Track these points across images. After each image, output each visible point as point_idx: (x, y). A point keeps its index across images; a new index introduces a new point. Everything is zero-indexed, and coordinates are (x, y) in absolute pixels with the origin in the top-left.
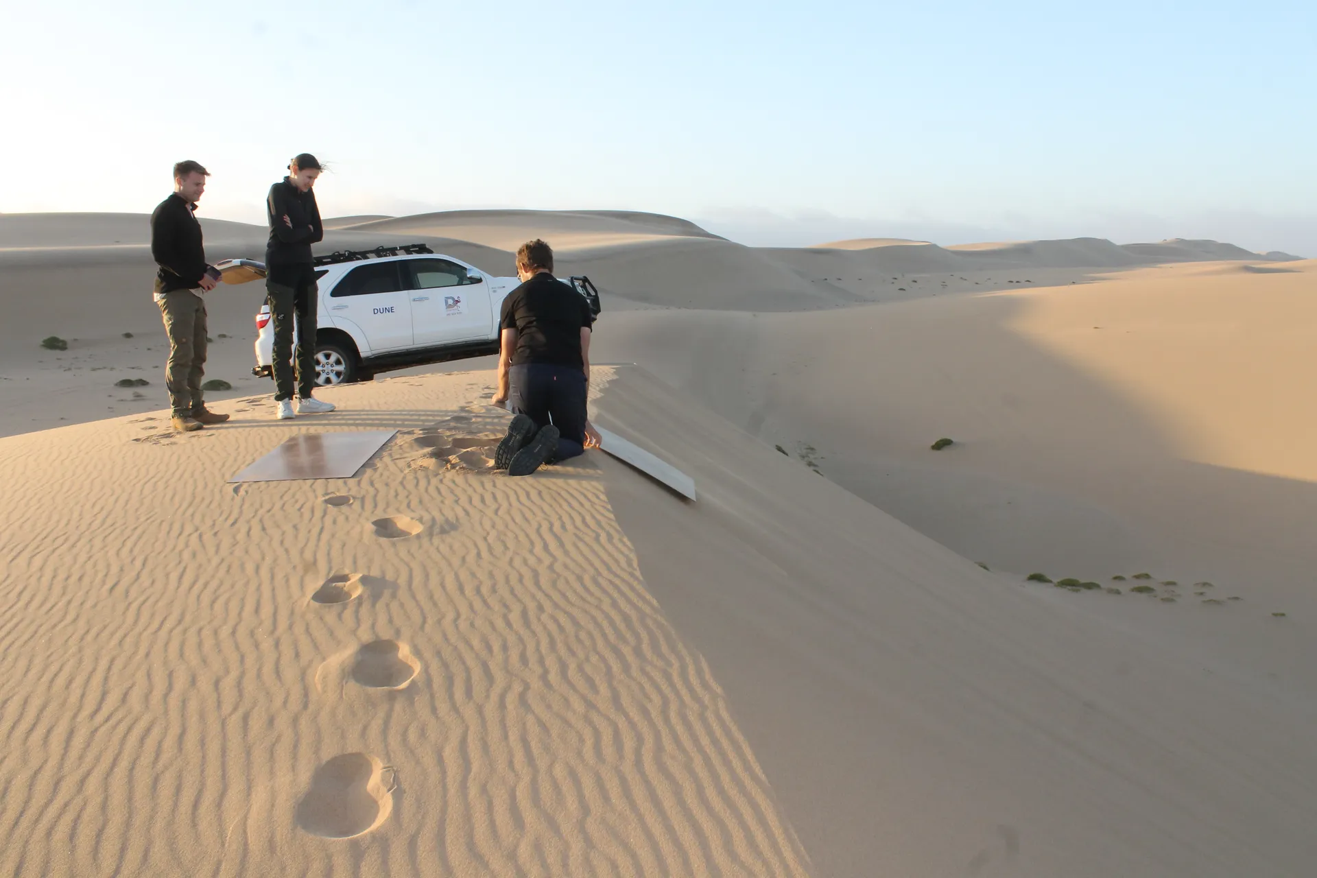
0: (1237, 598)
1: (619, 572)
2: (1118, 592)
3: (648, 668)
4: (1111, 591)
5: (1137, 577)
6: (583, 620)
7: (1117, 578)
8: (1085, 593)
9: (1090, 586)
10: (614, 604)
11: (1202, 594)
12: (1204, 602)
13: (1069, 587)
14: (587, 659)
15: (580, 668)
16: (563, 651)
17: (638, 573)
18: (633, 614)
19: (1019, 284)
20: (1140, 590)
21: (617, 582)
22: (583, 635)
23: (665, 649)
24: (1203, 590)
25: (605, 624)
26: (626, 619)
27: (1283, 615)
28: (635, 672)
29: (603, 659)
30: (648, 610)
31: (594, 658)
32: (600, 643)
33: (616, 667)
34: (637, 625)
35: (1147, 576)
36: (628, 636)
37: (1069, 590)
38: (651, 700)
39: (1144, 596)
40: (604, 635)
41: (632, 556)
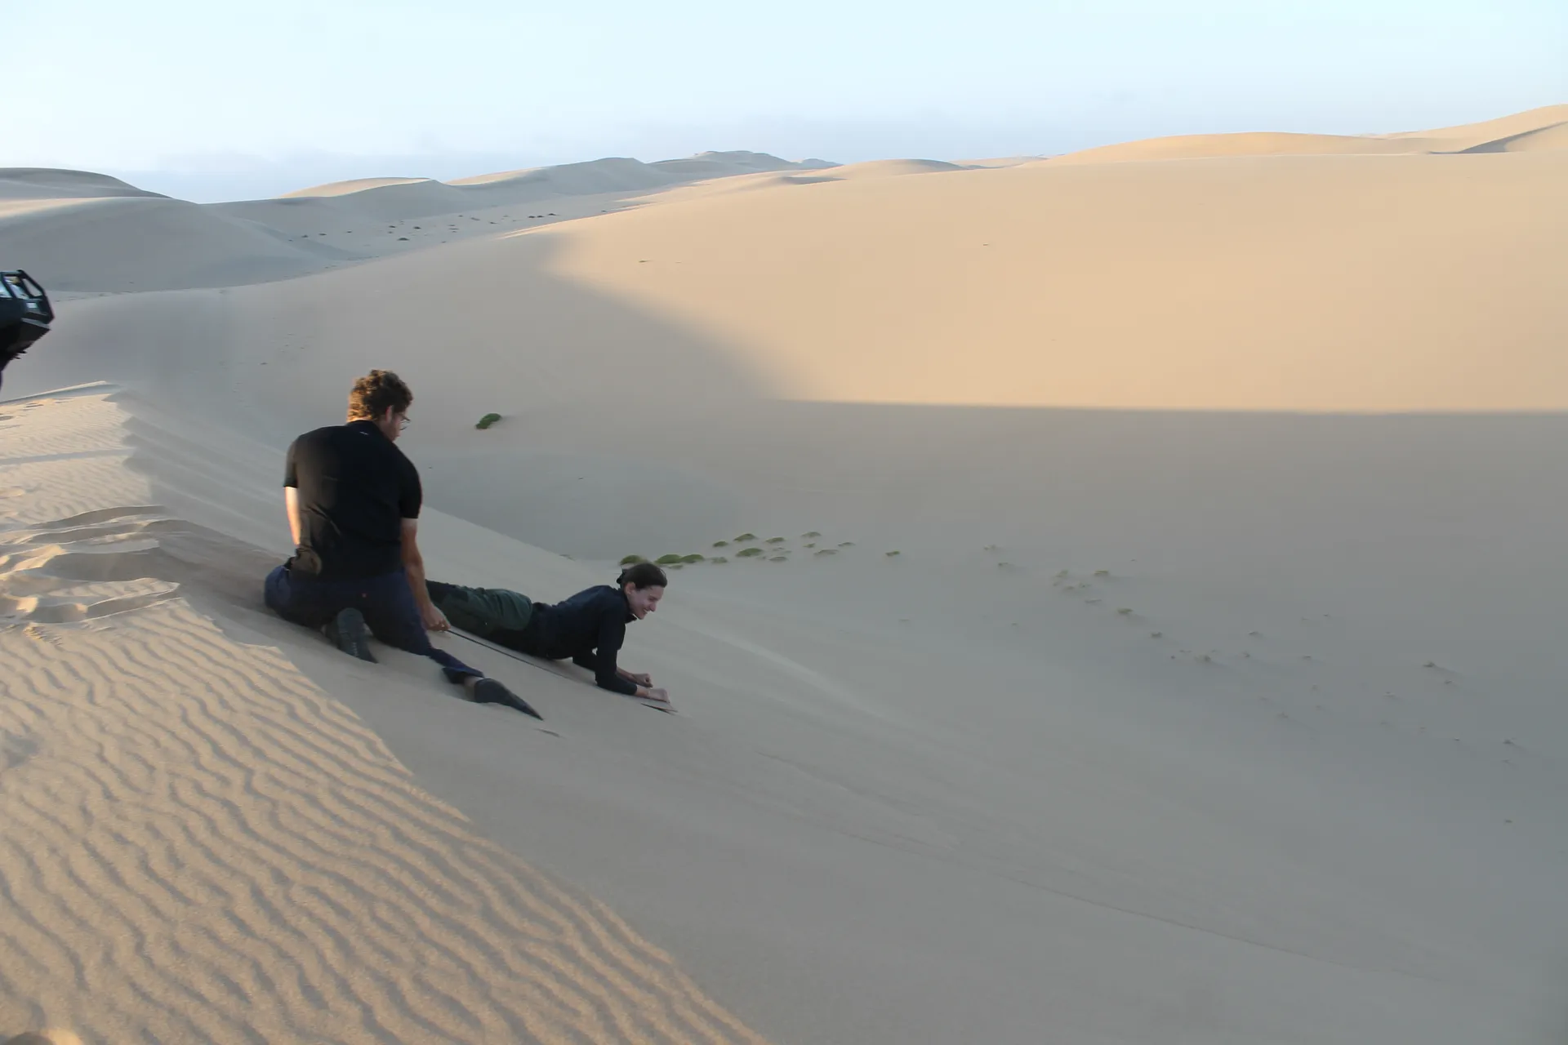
0: (848, 544)
1: (369, 771)
2: (723, 561)
3: (531, 948)
4: (716, 561)
5: (740, 539)
6: (365, 881)
7: (720, 544)
8: (687, 567)
9: (691, 559)
10: (398, 835)
11: (811, 546)
12: (816, 554)
13: (670, 565)
14: (421, 961)
15: (417, 980)
16: (373, 959)
17: (398, 765)
18: (444, 850)
19: (540, 218)
20: (747, 553)
21: (376, 789)
22: (383, 913)
23: (531, 901)
24: (811, 541)
25: (406, 878)
26: (430, 855)
27: (896, 553)
28: (516, 964)
29: (446, 952)
30: (457, 832)
31: (433, 957)
32: (424, 923)
33: (479, 963)
34: (455, 863)
35: (749, 537)
36: (457, 891)
37: (670, 568)
38: (576, 1013)
39: (752, 559)
40: (420, 903)
41: (371, 735)
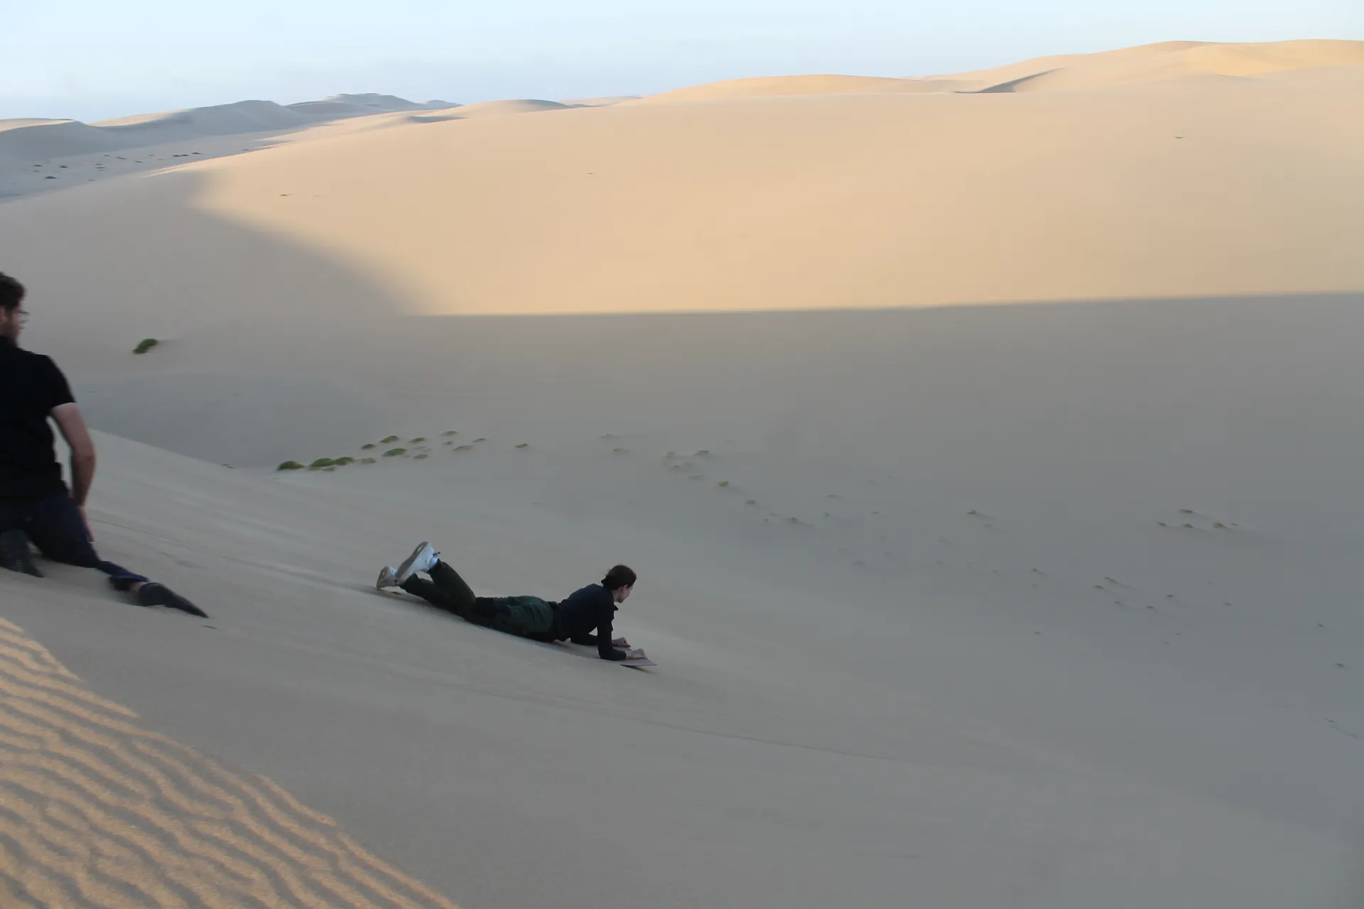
0: (482, 439)
1: (33, 679)
2: (372, 461)
3: (203, 827)
4: (365, 461)
5: (386, 441)
6: (36, 785)
7: (368, 447)
8: (340, 469)
9: (342, 462)
10: (67, 738)
11: (449, 443)
12: (454, 450)
13: (324, 468)
14: (95, 852)
15: (93, 872)
16: (46, 858)
17: (63, 671)
18: (113, 746)
20: (392, 453)
21: (43, 696)
22: (54, 811)
23: (197, 782)
24: (448, 439)
25: (80, 779)
26: (101, 753)
27: (525, 445)
28: (185, 841)
29: (119, 840)
30: (126, 728)
31: (106, 846)
32: (96, 815)
33: (151, 846)
34: (125, 757)
35: (394, 438)
36: (129, 783)
37: (324, 470)
38: (249, 881)
39: (397, 458)
40: (91, 798)
41: (33, 645)
